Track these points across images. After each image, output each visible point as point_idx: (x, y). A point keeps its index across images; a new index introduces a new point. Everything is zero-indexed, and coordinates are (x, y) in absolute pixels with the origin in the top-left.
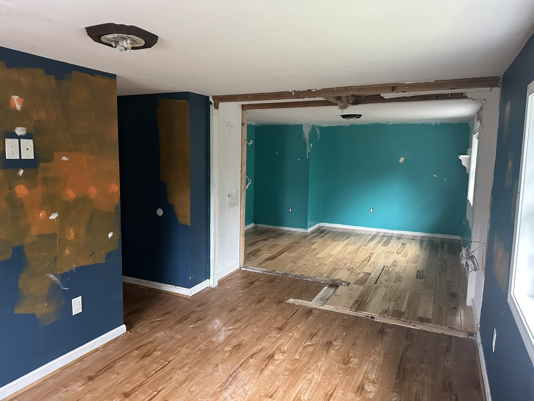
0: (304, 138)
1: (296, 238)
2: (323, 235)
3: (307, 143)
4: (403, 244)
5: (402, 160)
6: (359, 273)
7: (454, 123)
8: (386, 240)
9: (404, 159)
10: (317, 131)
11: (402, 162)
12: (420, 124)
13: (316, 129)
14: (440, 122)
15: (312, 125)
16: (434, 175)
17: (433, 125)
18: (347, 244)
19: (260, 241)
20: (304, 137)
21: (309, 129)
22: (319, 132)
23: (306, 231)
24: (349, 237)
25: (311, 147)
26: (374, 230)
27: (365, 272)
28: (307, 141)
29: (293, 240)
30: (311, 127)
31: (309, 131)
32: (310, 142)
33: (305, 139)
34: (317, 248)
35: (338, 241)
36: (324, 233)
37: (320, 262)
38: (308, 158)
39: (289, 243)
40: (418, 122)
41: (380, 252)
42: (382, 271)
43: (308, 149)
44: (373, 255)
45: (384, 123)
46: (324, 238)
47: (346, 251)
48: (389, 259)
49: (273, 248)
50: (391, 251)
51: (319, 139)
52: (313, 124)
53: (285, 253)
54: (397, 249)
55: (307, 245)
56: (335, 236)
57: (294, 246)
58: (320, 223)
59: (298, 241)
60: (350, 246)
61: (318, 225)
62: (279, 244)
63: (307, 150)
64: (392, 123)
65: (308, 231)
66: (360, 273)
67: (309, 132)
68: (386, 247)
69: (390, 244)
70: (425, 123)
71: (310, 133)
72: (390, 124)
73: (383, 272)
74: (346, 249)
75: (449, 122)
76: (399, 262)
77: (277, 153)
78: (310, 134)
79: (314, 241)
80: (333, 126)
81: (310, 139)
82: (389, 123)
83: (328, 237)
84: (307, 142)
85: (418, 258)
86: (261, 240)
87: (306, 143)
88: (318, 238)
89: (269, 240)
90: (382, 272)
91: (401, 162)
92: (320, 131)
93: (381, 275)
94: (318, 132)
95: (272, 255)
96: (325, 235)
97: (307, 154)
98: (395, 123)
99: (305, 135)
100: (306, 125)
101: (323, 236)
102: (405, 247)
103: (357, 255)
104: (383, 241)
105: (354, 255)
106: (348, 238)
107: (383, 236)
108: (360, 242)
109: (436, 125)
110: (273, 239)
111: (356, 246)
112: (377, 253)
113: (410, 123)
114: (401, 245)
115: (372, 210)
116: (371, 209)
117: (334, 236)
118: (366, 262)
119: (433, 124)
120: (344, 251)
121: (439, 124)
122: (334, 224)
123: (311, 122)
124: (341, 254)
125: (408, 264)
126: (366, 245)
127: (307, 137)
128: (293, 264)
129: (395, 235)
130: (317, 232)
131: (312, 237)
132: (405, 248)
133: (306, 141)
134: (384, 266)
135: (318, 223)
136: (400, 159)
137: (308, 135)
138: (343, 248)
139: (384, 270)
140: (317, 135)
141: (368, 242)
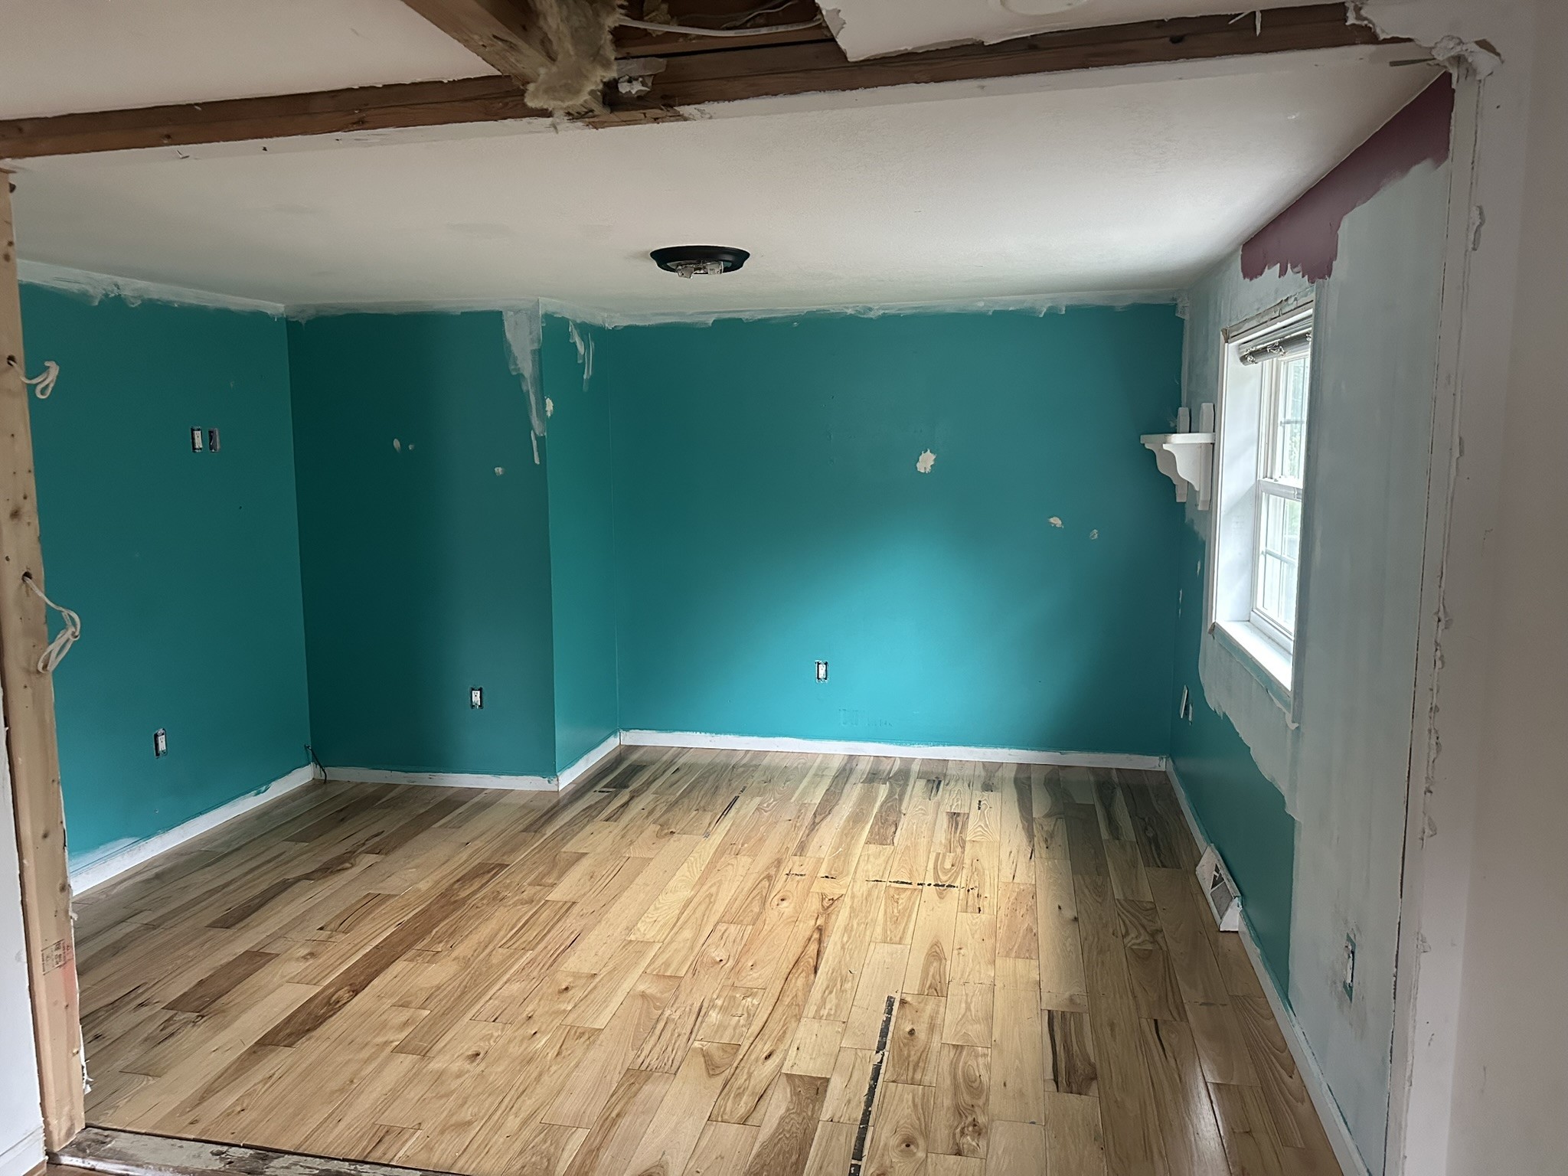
0: (514, 373)
1: (489, 842)
2: (626, 798)
3: (531, 393)
4: (956, 819)
5: (926, 462)
6: (764, 1085)
7: (1120, 304)
8: (885, 802)
9: (935, 460)
10: (575, 343)
11: (928, 470)
12: (990, 313)
13: (569, 335)
14: (1069, 303)
15: (548, 317)
16: (1052, 520)
17: (1042, 316)
18: (721, 851)
19: (298, 880)
20: (512, 367)
21: (531, 333)
22: (587, 347)
23: (551, 787)
24: (736, 798)
25: (549, 414)
26: (837, 749)
27: (796, 1071)
28: (529, 387)
29: (470, 857)
30: (538, 327)
31: (532, 341)
32: (542, 389)
33: (520, 377)
34: (574, 903)
35: (683, 832)
36: (631, 788)
37: (569, 1020)
38: (537, 462)
39: (443, 878)
40: (981, 304)
41: (865, 887)
42: (881, 1047)
43: (535, 421)
44: (834, 917)
45: (850, 311)
46: (625, 819)
47: (711, 899)
48: (908, 940)
49: (345, 932)
50: (911, 873)
51: (591, 379)
52: (551, 309)
53: (399, 966)
54: (933, 857)
55: (529, 885)
56: (676, 802)
57: (465, 900)
58: (623, 733)
59: (494, 861)
60: (733, 861)
61: (611, 745)
62: (390, 897)
63: (530, 427)
64: (881, 312)
65: (558, 785)
66: (769, 1092)
67: (536, 346)
68: (889, 849)
69: (904, 823)
70: (1011, 309)
71: (539, 351)
72: (872, 315)
73: (886, 1054)
74: (714, 890)
75: (1101, 303)
76: (955, 952)
77: (396, 443)
78: (539, 355)
79: (571, 847)
80: (647, 324)
81: (541, 375)
82: (870, 309)
83: (645, 813)
84: (528, 391)
85: (1032, 910)
86: (307, 877)
87: (525, 397)
88: (597, 824)
89: (353, 866)
90: (880, 1055)
91: (923, 471)
92: (592, 345)
93: (878, 1091)
94: (581, 349)
95: (318, 989)
96: (631, 798)
97: (535, 443)
98: (893, 312)
99: (515, 359)
100: (517, 312)
101: (622, 806)
102: (964, 842)
103: (759, 923)
104: (875, 810)
105: (750, 928)
106: (730, 806)
107: (873, 777)
108: (783, 827)
109: (1052, 313)
110: (372, 858)
111: (764, 859)
112: (853, 897)
113: (949, 310)
114: (945, 826)
115: (822, 669)
116: (819, 664)
117: (672, 798)
118: (800, 982)
119: (1040, 313)
120: (703, 907)
121: (1064, 312)
122: (679, 733)
123: (541, 300)
124: (687, 934)
125: (998, 962)
126: (802, 848)
127: (526, 367)
128: (409, 1059)
129: (915, 768)
130: (598, 788)
131: (571, 823)
132: (968, 846)
133: (524, 388)
134: (890, 1002)
135: (614, 733)
136: (920, 458)
137: (529, 357)
138: (702, 881)
139: (890, 1035)
140: (580, 361)
141: (814, 826)
